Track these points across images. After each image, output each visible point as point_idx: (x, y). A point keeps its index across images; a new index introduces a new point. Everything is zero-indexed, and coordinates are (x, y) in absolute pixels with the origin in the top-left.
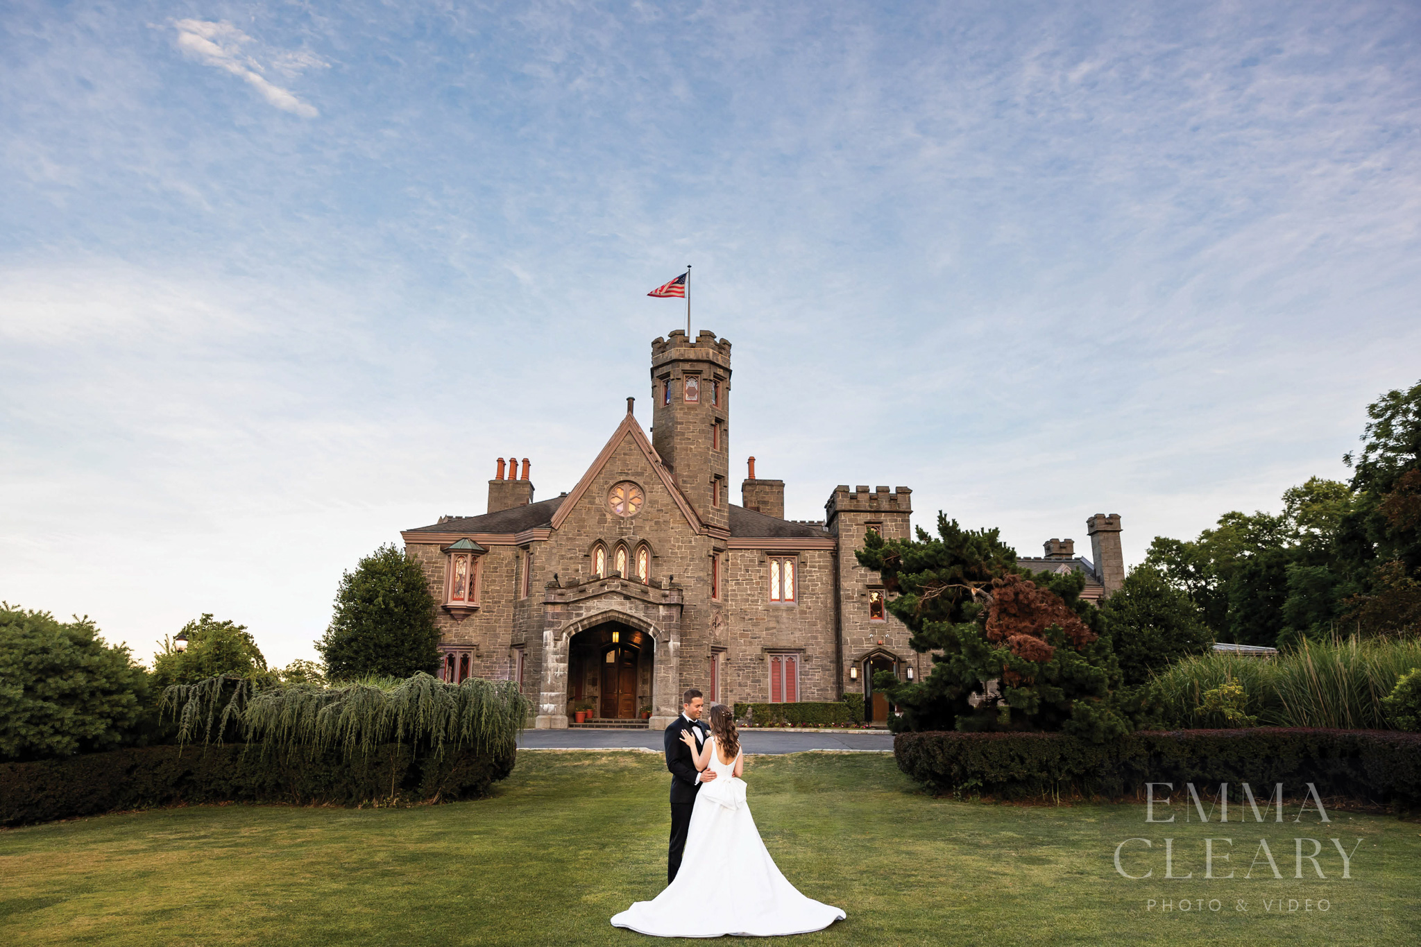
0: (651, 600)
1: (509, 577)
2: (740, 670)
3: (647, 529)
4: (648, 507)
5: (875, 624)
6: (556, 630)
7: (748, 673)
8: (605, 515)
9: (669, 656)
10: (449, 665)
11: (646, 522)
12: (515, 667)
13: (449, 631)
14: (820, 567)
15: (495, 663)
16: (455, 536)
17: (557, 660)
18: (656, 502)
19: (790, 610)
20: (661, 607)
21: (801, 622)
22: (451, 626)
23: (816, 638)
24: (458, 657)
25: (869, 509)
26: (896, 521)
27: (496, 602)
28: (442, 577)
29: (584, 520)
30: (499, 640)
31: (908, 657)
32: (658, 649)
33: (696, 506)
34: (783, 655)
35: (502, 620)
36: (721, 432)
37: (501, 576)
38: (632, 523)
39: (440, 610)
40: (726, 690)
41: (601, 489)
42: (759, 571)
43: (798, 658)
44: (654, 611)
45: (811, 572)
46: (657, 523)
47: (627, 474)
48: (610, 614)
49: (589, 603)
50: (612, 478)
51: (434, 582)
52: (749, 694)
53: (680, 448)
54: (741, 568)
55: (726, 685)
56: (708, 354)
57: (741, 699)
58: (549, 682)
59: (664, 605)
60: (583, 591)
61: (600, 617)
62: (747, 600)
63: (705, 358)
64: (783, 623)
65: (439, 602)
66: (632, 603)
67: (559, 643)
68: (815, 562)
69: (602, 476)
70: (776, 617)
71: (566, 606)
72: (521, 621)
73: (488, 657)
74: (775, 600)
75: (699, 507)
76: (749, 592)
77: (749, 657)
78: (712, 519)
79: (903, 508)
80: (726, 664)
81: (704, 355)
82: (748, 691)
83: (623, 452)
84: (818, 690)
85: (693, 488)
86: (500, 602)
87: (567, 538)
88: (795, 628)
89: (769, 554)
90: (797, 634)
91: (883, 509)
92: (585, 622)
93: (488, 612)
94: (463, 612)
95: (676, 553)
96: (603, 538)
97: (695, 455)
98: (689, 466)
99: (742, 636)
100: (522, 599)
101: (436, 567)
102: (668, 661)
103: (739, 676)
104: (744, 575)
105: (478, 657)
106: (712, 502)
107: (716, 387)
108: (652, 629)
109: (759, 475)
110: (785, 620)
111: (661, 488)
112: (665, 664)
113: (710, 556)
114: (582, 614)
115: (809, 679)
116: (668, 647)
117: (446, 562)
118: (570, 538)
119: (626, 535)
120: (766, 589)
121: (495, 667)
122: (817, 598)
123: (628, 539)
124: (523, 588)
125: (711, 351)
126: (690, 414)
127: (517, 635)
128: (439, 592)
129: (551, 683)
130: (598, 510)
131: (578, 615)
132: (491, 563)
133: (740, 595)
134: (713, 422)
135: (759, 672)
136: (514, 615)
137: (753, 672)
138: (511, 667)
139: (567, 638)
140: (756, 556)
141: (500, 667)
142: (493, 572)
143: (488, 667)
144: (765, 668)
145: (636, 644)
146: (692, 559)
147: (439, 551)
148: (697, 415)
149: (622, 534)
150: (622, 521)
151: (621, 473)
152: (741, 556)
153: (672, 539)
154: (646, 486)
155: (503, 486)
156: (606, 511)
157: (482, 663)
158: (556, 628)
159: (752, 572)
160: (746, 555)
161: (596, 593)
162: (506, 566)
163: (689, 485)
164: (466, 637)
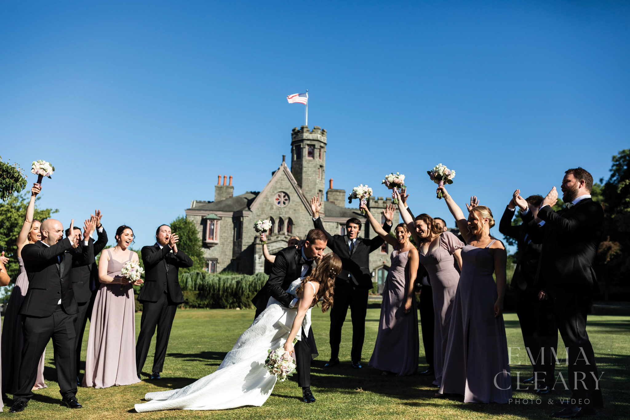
1: (231, 230)
3: (291, 212)
4: (291, 203)
5: (383, 255)
8: (273, 206)
11: (290, 209)
13: (205, 253)
16: (208, 212)
17: (260, 266)
18: (295, 201)
22: (206, 251)
24: (210, 263)
27: (226, 241)
29: (264, 208)
30: (227, 257)
35: (228, 249)
36: (322, 171)
37: (228, 230)
38: (284, 210)
41: (271, 195)
46: (295, 210)
47: (282, 189)
49: (272, 244)
50: (276, 190)
51: (199, 232)
53: (305, 178)
56: (317, 137)
63: (316, 139)
67: (261, 260)
69: (271, 189)
72: (237, 249)
73: (223, 263)
83: (280, 178)
85: (310, 195)
87: (256, 215)
89: (340, 224)
93: (222, 245)
94: (212, 245)
95: (302, 223)
96: (272, 216)
97: (311, 182)
98: (308, 186)
105: (218, 263)
107: (320, 151)
109: (334, 187)
111: (297, 195)
117: (204, 223)
119: (282, 214)
123: (283, 216)
125: (319, 135)
126: (309, 163)
127: (235, 255)
130: (270, 204)
132: (224, 224)
134: (319, 167)
136: (234, 247)
140: (335, 225)
142: (224, 228)
146: (309, 226)
148: (312, 164)
149: (280, 214)
150: (280, 209)
151: (280, 188)
152: (329, 225)
153: (301, 217)
154: (290, 194)
155: (222, 188)
156: (273, 204)
157: (221, 266)
158: (259, 254)
159: (333, 231)
160: (331, 224)
161: (275, 240)
162: (230, 226)
163: (308, 195)
164: (213, 255)
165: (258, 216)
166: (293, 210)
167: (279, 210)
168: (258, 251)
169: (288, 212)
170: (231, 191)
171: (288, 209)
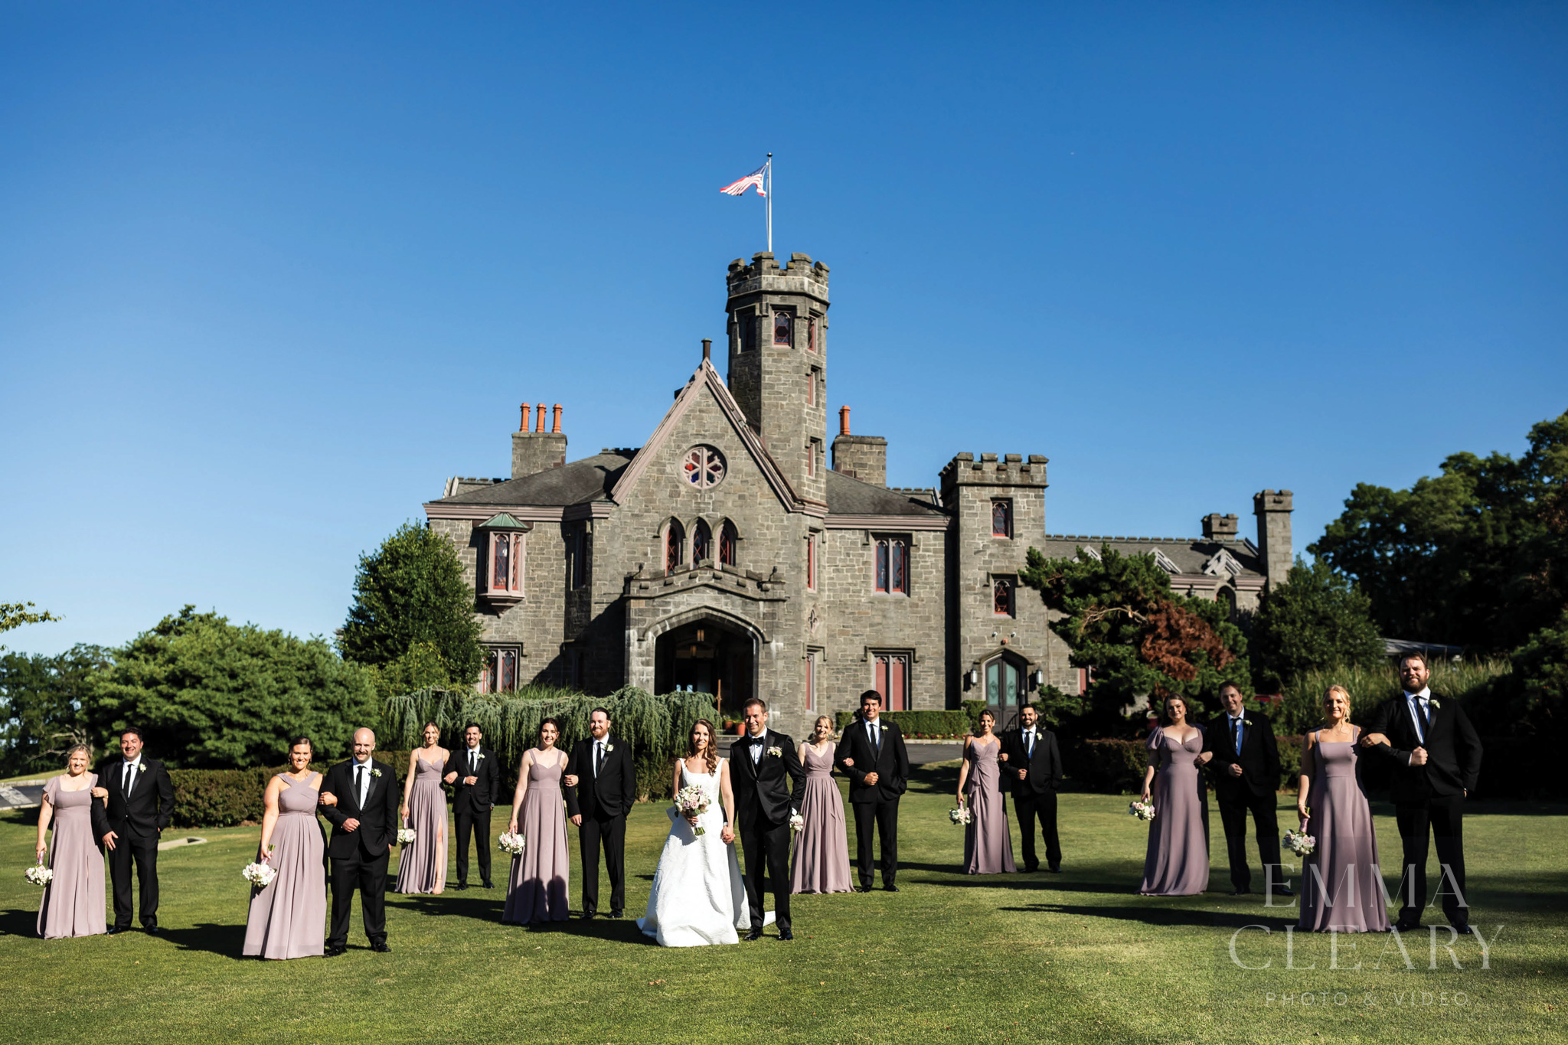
0: (750, 594)
1: (559, 560)
2: (839, 673)
3: (730, 504)
4: (730, 477)
5: (1000, 620)
6: (641, 629)
7: (849, 676)
8: (678, 487)
9: (771, 658)
10: (490, 666)
11: (728, 496)
12: (571, 669)
13: (488, 626)
14: (935, 551)
16: (490, 510)
17: (643, 663)
18: (741, 473)
19: (899, 602)
20: (761, 603)
21: (912, 617)
22: (488, 621)
23: (929, 636)
24: (500, 657)
25: (996, 482)
26: (1028, 496)
27: (544, 591)
29: (653, 493)
30: (550, 637)
31: (1038, 658)
32: (758, 650)
33: (788, 476)
34: (891, 655)
35: (552, 613)
36: (817, 383)
37: (549, 559)
38: (711, 497)
40: (822, 696)
41: (673, 455)
42: (862, 555)
43: (907, 659)
44: (753, 608)
45: (923, 556)
46: (741, 497)
47: (704, 436)
48: (703, 611)
49: (678, 598)
50: (687, 441)
52: (849, 701)
53: (769, 404)
54: (840, 552)
55: (823, 690)
56: (802, 284)
57: (839, 706)
60: (669, 584)
61: (691, 614)
62: (848, 590)
63: (799, 290)
64: (892, 618)
66: (728, 598)
67: (644, 644)
68: (930, 545)
69: (673, 438)
70: (883, 611)
71: (651, 601)
72: (577, 614)
73: (536, 656)
75: (793, 478)
76: (850, 581)
77: (850, 658)
78: (808, 493)
79: (1037, 481)
80: (823, 665)
81: (798, 285)
82: (848, 697)
83: (698, 408)
84: (930, 697)
85: (785, 455)
86: (549, 591)
87: (632, 515)
88: (905, 624)
89: (874, 534)
90: (907, 631)
91: (1013, 483)
92: (674, 620)
93: (535, 603)
94: (503, 604)
95: (765, 535)
96: (676, 515)
97: (788, 414)
98: (779, 426)
99: (842, 633)
100: (579, 588)
101: (468, 548)
102: (770, 664)
103: (838, 680)
104: (844, 560)
105: (525, 656)
106: (807, 472)
107: (811, 325)
108: (751, 628)
109: (852, 430)
110: (893, 615)
111: (746, 454)
112: (766, 668)
113: (805, 538)
114: (669, 611)
115: (921, 684)
116: (770, 648)
117: (481, 542)
118: (637, 515)
119: (704, 511)
120: (868, 578)
122: (932, 588)
123: (707, 516)
124: (577, 575)
125: (806, 280)
126: (780, 361)
127: (573, 632)
130: (670, 480)
131: (665, 612)
132: (537, 543)
133: (839, 584)
134: (809, 372)
135: (861, 675)
136: (567, 607)
137: (854, 676)
139: (653, 638)
140: (859, 537)
142: (538, 554)
144: (868, 670)
146: (784, 542)
147: (471, 528)
148: (789, 362)
149: (699, 510)
150: (699, 494)
151: (697, 435)
152: (841, 537)
153: (760, 517)
154: (728, 452)
155: (532, 441)
156: (679, 482)
157: (531, 665)
158: (640, 626)
159: (854, 556)
160: (847, 536)
161: (686, 587)
162: (554, 547)
163: (779, 451)
164: (510, 634)
165: (634, 516)
166: (736, 498)
167: (696, 497)
168: (637, 618)
169: (722, 502)
170: (558, 448)
171: (722, 494)
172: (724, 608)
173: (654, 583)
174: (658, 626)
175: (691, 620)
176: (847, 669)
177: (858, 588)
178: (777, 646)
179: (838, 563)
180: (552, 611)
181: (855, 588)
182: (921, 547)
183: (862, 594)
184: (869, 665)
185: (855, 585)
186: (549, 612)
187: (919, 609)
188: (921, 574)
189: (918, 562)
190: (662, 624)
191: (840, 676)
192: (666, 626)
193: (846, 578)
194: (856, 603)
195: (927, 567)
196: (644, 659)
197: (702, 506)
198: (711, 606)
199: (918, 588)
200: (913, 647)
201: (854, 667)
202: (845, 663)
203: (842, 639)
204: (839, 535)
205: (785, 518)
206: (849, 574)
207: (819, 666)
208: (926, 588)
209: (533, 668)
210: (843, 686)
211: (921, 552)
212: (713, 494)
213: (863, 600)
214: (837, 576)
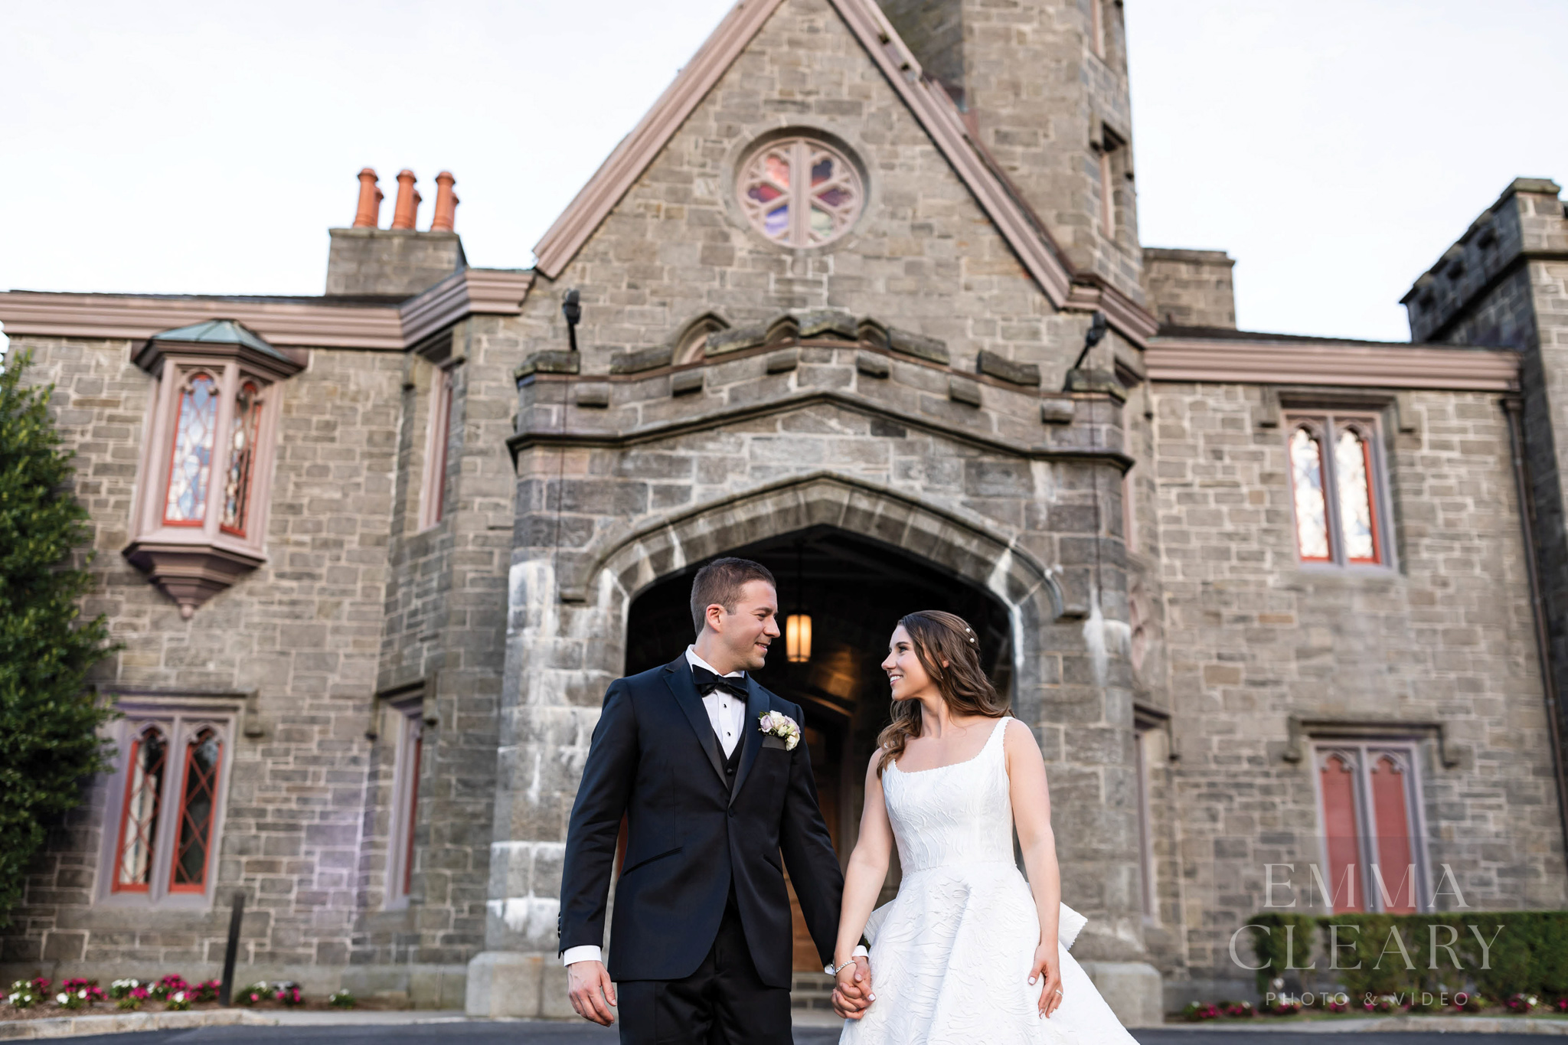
0: (996, 436)
1: (377, 457)
2: (1216, 797)
3: (880, 286)
4: (881, 214)
6: (569, 557)
7: (1247, 807)
8: (726, 237)
9: (1089, 681)
10: (147, 771)
11: (874, 264)
12: (388, 776)
13: (147, 643)
14: (1466, 448)
15: (315, 760)
16: (183, 312)
17: (572, 694)
18: (910, 200)
19: (1376, 589)
20: (1039, 469)
21: (1420, 632)
22: (156, 625)
24: (178, 736)
27: (325, 544)
28: (133, 453)
30: (334, 679)
32: (1035, 650)
33: (1048, 216)
34: (1363, 745)
37: (348, 454)
38: (824, 268)
39: (120, 566)
40: (1170, 868)
41: (713, 153)
42: (1257, 457)
43: (1416, 756)
44: (1011, 485)
45: (1434, 462)
46: (913, 269)
47: (804, 107)
48: (815, 494)
49: (720, 446)
50: (751, 118)
51: (102, 469)
52: (1257, 883)
54: (1194, 448)
55: (1173, 849)
57: (1226, 896)
58: (533, 793)
59: (1052, 458)
60: (688, 392)
61: (767, 507)
62: (1224, 554)
64: (1359, 634)
65: (112, 539)
66: (910, 448)
67: (582, 616)
68: (1448, 430)
69: (714, 109)
70: (1331, 612)
71: (610, 457)
72: (416, 603)
73: (288, 737)
74: (1312, 558)
75: (1060, 219)
76: (1228, 527)
77: (1246, 752)
80: (1169, 774)
82: (1252, 869)
84: (1502, 872)
85: (1038, 160)
86: (339, 544)
88: (1401, 654)
89: (1286, 404)
90: (1410, 673)
92: (703, 527)
93: (298, 577)
94: (197, 571)
96: (721, 312)
99: (1215, 675)
100: (422, 527)
101: (111, 419)
102: (1089, 701)
103: (1214, 818)
104: (1208, 470)
105: (253, 736)
108: (1004, 563)
110: (1363, 626)
111: (923, 154)
112: (1071, 717)
114: (685, 492)
115: (1466, 832)
116: (1081, 641)
117: (149, 404)
120: (1280, 519)
121: (316, 776)
122: (1467, 550)
124: (425, 493)
127: (398, 658)
128: (118, 505)
129: (545, 798)
130: (702, 218)
131: (667, 495)
132: (313, 408)
133: (1198, 535)
135: (1284, 804)
136: (392, 590)
137: (1266, 807)
138: (374, 775)
139: (616, 596)
140: (1245, 405)
141: (334, 776)
142: (317, 439)
143: (287, 776)
144: (1304, 789)
145: (836, 699)
147: (125, 364)
149: (791, 302)
150: (788, 259)
151: (782, 104)
152: (1194, 406)
153: (970, 322)
154: (871, 148)
155: (375, 246)
156: (731, 225)
157: (269, 764)
158: (567, 548)
159: (1234, 457)
160: (1211, 402)
161: (748, 403)
162: (367, 420)
163: (1019, 149)
164: (211, 667)
166: (897, 269)
167: (781, 263)
168: (555, 516)
169: (859, 279)
170: (440, 261)
171: (857, 258)
172: (897, 485)
173: (626, 391)
174: (641, 552)
175: (766, 532)
176: (1238, 786)
177: (1254, 546)
178: (1108, 634)
179: (1189, 477)
180: (347, 602)
181: (1245, 547)
182: (1426, 437)
183: (1267, 565)
184: (1306, 775)
185: (1245, 538)
186: (338, 604)
187: (1439, 608)
188: (1432, 509)
189: (1421, 478)
190: (657, 544)
191: (1220, 807)
192: (669, 551)
193: (1217, 517)
194: (1252, 589)
195: (1447, 491)
196: (577, 676)
197: (798, 289)
198: (846, 474)
199: (1429, 548)
200: (1437, 718)
201: (1260, 781)
202: (1234, 768)
203: (1217, 694)
204: (1188, 399)
205: (1043, 327)
206: (1225, 508)
207: (1156, 774)
208: (1451, 549)
209: (275, 774)
210: (1234, 836)
211: (1425, 451)
212: (830, 260)
213: (1271, 580)
214: (1190, 514)
